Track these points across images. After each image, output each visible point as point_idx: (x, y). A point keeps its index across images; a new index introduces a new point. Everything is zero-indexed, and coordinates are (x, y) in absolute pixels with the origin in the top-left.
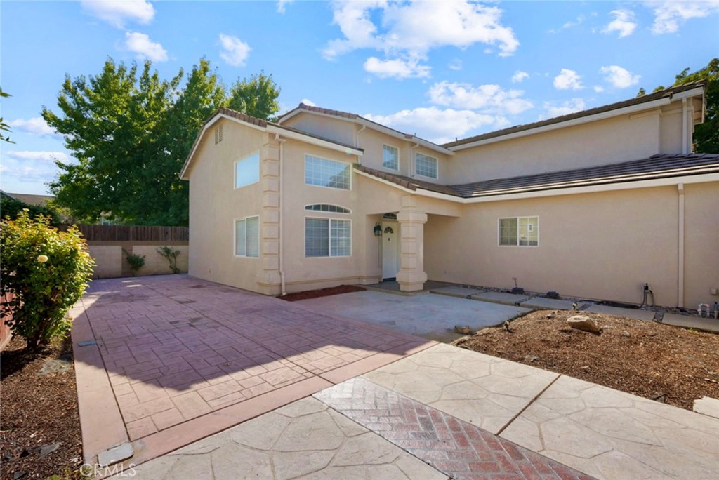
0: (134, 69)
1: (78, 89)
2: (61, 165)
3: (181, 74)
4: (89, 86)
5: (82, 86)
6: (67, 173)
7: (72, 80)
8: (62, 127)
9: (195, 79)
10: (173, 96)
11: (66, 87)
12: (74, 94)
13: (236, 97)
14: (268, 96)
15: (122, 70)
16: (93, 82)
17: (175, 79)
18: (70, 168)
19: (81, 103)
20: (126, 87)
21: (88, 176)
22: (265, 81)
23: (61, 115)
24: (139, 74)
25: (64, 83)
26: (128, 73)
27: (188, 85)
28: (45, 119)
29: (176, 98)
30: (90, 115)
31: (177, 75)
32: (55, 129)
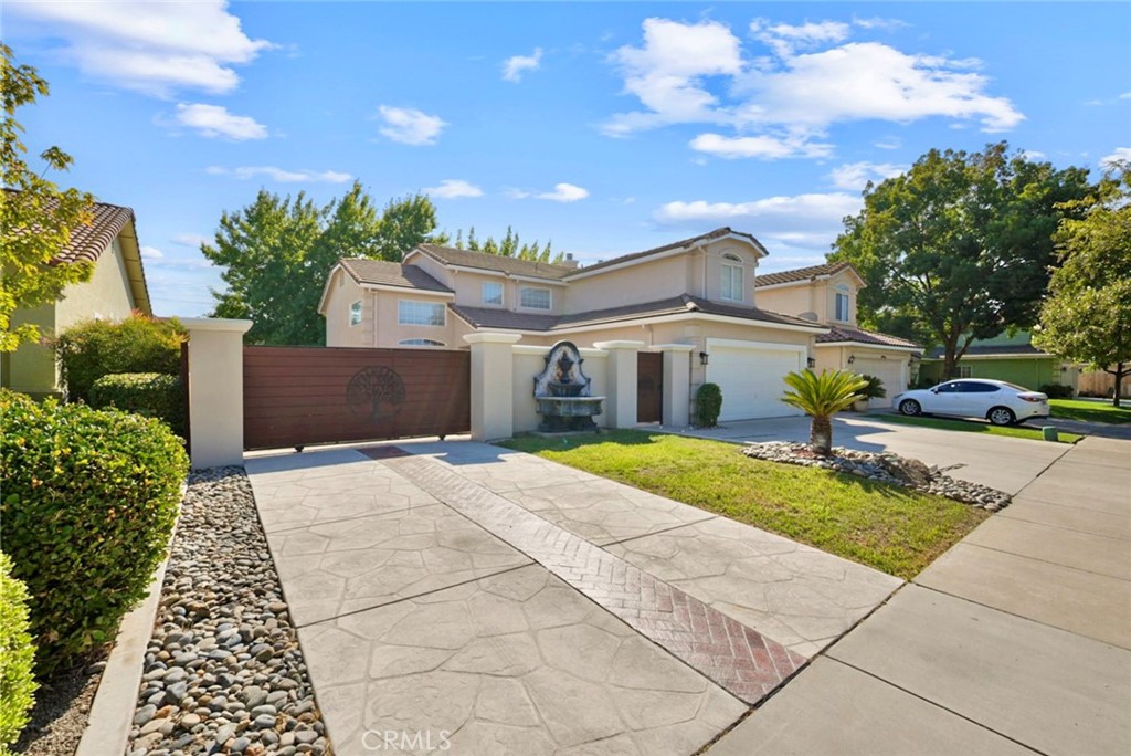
0: (287, 201)
1: (234, 224)
2: (217, 296)
3: (333, 203)
4: (243, 218)
5: (237, 221)
6: (223, 302)
7: (229, 215)
8: (219, 259)
9: (345, 207)
10: (323, 226)
11: (223, 222)
12: (230, 228)
13: (387, 218)
14: (421, 216)
15: (275, 201)
16: (246, 211)
17: (327, 207)
18: (225, 298)
19: (236, 239)
20: (279, 219)
21: (242, 304)
22: (421, 200)
23: (217, 248)
24: (292, 204)
25: (221, 218)
26: (280, 204)
27: (338, 212)
28: (204, 252)
29: (326, 227)
30: (243, 248)
31: (328, 203)
32: (212, 261)
